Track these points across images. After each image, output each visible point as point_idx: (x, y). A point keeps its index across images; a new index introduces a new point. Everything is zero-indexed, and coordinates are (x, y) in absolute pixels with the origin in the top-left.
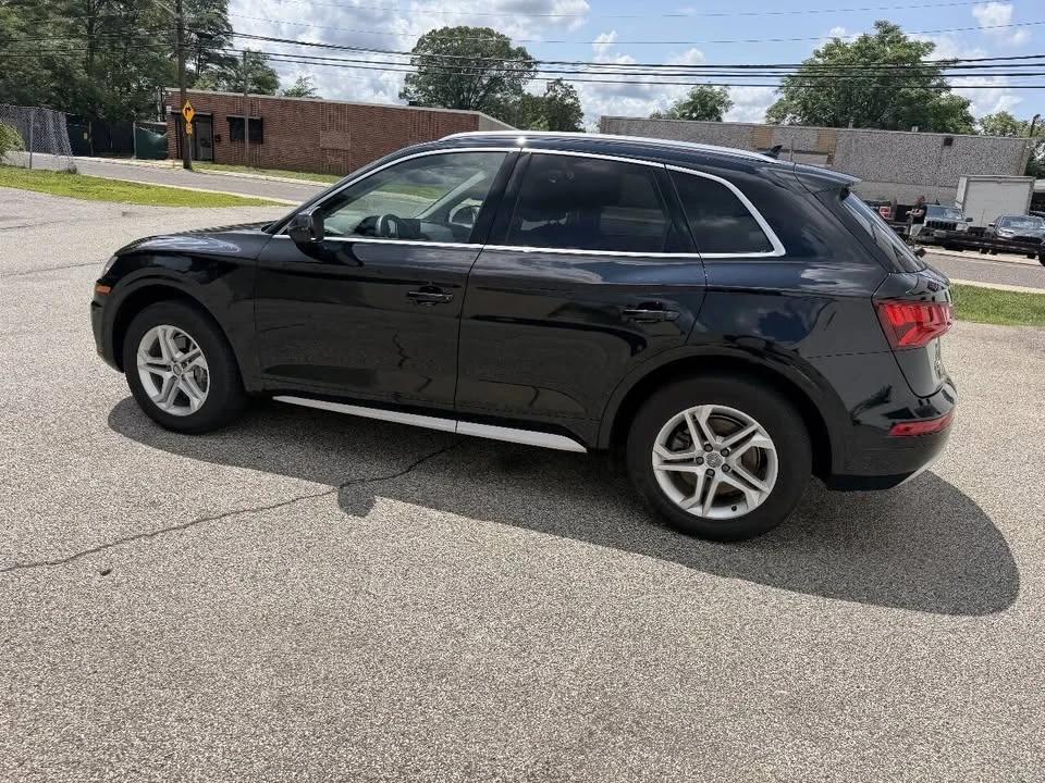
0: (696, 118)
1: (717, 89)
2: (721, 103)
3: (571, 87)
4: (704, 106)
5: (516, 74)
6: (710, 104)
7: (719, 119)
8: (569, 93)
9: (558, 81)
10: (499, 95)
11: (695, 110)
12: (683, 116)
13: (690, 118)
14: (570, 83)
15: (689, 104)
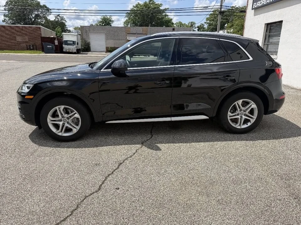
0: (104, 25)
1: (109, 17)
2: (110, 21)
3: (63, 17)
4: (106, 22)
5: (44, 13)
6: (107, 21)
7: (111, 26)
8: (62, 19)
9: (58, 15)
10: (39, 20)
11: (103, 23)
12: (100, 25)
13: (102, 25)
14: (62, 16)
15: (101, 21)
